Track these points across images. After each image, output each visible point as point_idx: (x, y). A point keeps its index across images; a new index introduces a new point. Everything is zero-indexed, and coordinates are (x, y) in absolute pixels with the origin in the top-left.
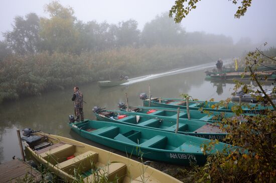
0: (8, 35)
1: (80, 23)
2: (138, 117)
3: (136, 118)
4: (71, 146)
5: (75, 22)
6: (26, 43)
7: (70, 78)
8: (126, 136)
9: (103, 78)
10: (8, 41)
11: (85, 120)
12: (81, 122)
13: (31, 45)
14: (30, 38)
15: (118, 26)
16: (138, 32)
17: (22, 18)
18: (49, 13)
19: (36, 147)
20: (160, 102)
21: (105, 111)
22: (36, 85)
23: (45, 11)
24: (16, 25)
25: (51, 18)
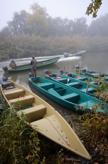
0: (10, 23)
1: (50, 17)
2: (68, 80)
3: (67, 80)
4: (23, 90)
5: (48, 17)
6: (19, 28)
7: (39, 51)
8: (55, 90)
9: (58, 53)
10: (9, 26)
11: (37, 77)
12: (34, 77)
13: (21, 30)
14: (21, 25)
15: (74, 21)
16: (86, 26)
17: (18, 13)
18: (32, 10)
19: (6, 88)
20: (87, 72)
21: (51, 73)
22: (19, 53)
23: (30, 9)
24: (14, 17)
25: (33, 13)
